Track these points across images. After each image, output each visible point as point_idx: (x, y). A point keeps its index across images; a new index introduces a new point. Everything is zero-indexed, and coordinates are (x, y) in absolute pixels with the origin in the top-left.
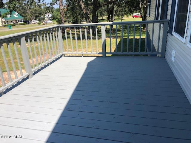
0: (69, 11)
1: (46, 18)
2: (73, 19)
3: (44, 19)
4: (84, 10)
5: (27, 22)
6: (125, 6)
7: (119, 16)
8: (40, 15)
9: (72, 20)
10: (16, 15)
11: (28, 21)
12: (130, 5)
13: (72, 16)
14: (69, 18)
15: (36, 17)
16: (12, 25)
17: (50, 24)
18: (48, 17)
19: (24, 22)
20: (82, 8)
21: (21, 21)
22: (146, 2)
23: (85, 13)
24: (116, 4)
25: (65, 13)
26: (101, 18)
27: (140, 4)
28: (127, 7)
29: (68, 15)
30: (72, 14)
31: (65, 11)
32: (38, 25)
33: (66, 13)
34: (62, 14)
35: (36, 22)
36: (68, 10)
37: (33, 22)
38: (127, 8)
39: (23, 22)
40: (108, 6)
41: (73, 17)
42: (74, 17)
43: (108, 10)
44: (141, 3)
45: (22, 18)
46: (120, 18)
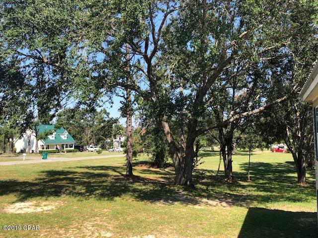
0: (150, 135)
1: (115, 144)
2: (157, 148)
3: (111, 144)
4: (169, 135)
5: (79, 148)
6: (255, 132)
7: (244, 148)
8: (106, 138)
9: (154, 151)
10: (65, 136)
11: (82, 147)
12: (265, 130)
13: (154, 143)
14: (148, 147)
15: (99, 140)
16: (54, 152)
17: (118, 153)
18: (118, 142)
19: (75, 147)
20: (166, 132)
21: (71, 147)
22: (299, 126)
23: (170, 141)
24: (237, 126)
25: (141, 137)
26: (211, 149)
27: (287, 130)
28: (260, 133)
29: (147, 141)
30: (155, 140)
31: (142, 134)
32: (97, 153)
33: (143, 138)
34: (130, 139)
35: (96, 148)
36: (147, 133)
37: (90, 149)
38: (260, 135)
39: (73, 148)
40: (221, 131)
41: (156, 145)
42: (158, 145)
43: (220, 138)
44: (289, 128)
45: (73, 141)
46: (247, 151)
